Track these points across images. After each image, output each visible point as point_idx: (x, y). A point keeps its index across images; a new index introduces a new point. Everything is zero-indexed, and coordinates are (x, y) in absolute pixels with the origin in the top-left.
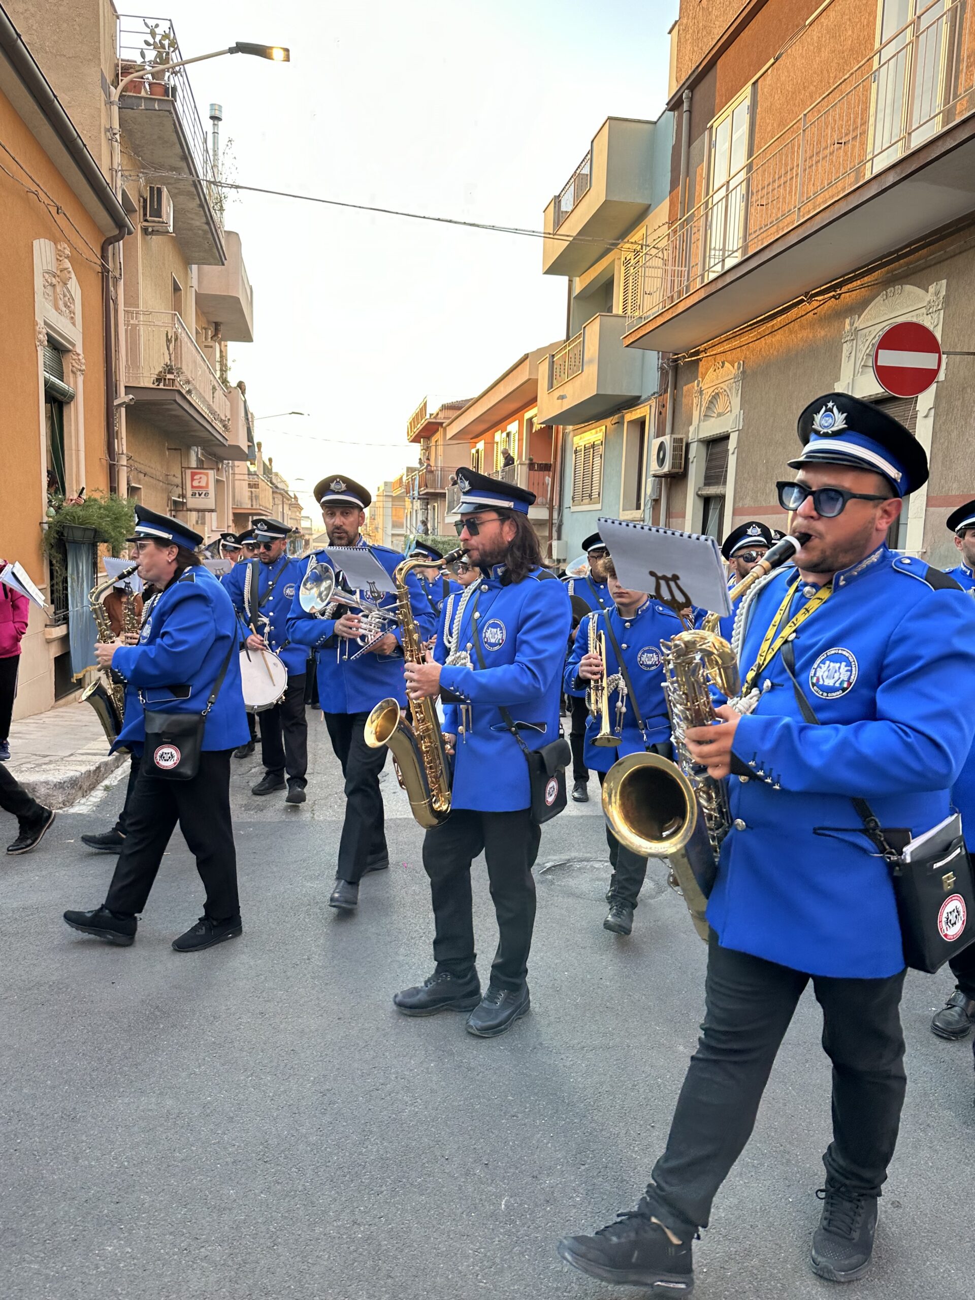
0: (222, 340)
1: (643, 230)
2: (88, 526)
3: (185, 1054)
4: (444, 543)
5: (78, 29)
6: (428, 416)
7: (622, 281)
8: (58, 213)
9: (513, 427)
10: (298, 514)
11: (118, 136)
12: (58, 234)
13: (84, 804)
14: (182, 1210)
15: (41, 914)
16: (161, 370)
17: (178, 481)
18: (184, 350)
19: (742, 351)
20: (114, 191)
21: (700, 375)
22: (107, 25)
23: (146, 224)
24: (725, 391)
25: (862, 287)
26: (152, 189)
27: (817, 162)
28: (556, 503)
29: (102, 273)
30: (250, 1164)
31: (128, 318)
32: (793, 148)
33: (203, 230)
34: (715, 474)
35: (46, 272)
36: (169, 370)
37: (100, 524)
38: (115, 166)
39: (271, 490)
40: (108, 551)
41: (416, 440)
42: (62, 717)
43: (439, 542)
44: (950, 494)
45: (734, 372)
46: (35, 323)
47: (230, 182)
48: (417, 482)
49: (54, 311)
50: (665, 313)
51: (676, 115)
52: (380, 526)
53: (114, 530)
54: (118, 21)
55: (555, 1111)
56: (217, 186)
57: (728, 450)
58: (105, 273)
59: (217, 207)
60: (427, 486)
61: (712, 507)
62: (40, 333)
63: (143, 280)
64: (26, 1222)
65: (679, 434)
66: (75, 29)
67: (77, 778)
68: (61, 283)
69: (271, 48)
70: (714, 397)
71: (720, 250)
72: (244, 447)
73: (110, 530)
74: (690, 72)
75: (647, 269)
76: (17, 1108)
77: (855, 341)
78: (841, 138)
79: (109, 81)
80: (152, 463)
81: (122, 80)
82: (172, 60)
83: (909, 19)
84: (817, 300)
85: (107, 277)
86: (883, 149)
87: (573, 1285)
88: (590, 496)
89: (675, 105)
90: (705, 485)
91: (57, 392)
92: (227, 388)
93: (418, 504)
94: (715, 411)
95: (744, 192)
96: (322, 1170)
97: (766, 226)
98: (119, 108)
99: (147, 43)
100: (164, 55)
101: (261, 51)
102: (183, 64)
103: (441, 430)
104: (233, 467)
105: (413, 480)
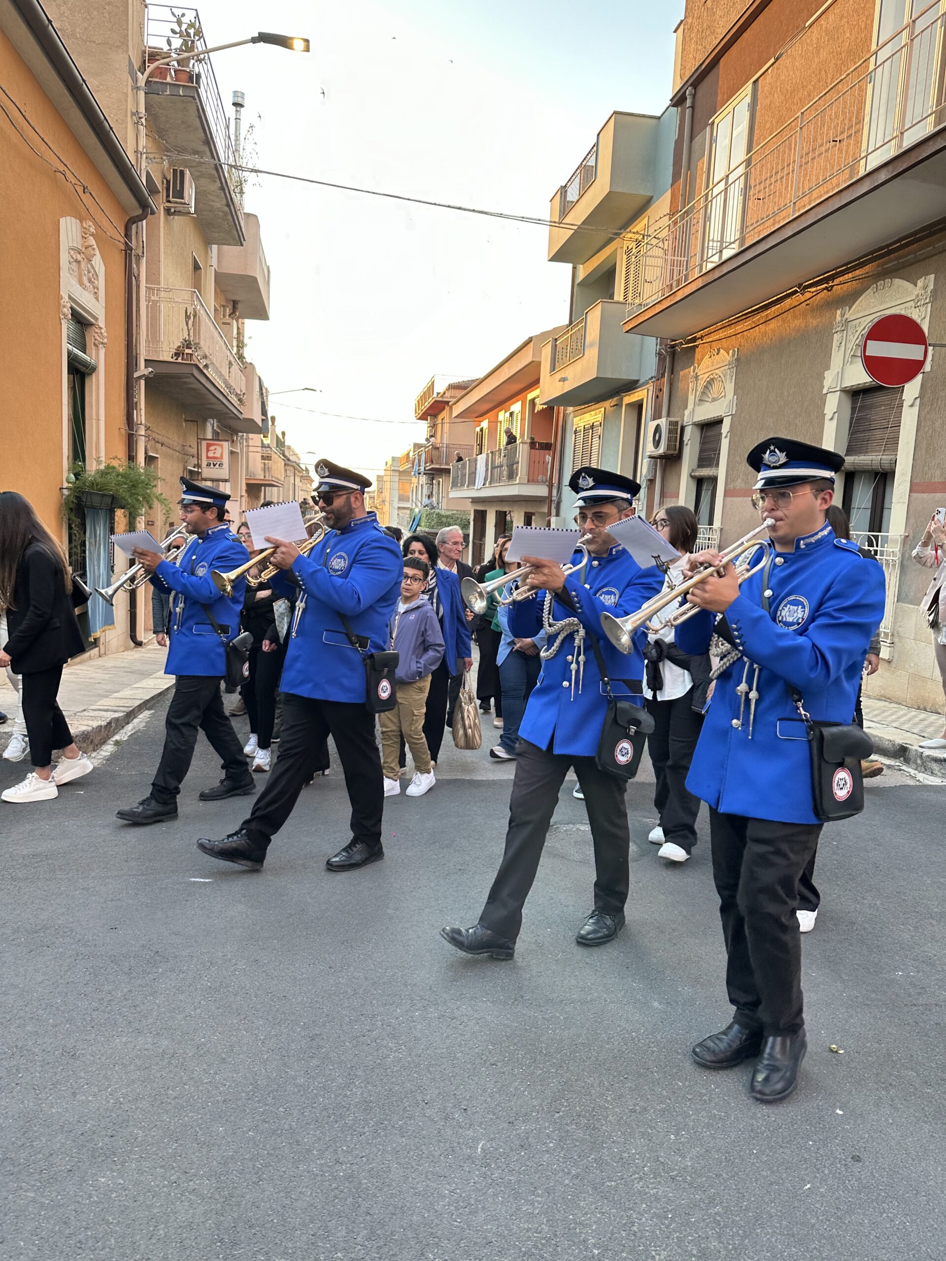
0: (239, 317)
1: (645, 221)
2: (106, 492)
3: (182, 997)
4: (447, 517)
5: (108, 16)
6: (435, 395)
7: (624, 269)
8: (84, 193)
9: (516, 407)
10: (309, 486)
11: (143, 120)
12: (83, 212)
13: (95, 758)
14: (172, 1145)
15: (50, 861)
16: (179, 344)
17: (194, 451)
18: (203, 326)
19: (737, 339)
20: (138, 173)
21: (696, 361)
22: (135, 13)
23: (168, 205)
24: (720, 377)
25: (853, 279)
26: (175, 171)
27: (813, 159)
29: (125, 250)
30: (239, 1103)
31: (149, 294)
32: (790, 144)
33: (223, 212)
34: (708, 457)
35: (72, 249)
36: (187, 345)
37: (117, 491)
38: (140, 149)
39: (283, 463)
40: (125, 516)
41: (423, 417)
42: (77, 674)
43: (443, 516)
44: (933, 481)
45: (728, 358)
46: (60, 298)
47: (250, 166)
48: (423, 458)
49: (78, 286)
50: (664, 301)
51: (679, 111)
52: (387, 499)
53: (130, 496)
54: (146, 9)
55: (532, 1061)
56: (238, 170)
57: (721, 434)
58: (128, 250)
59: (237, 190)
60: (432, 462)
61: (704, 487)
62: (64, 307)
63: (165, 258)
64: (24, 1153)
65: (674, 417)
66: (105, 17)
67: (88, 732)
68: (85, 260)
69: (292, 38)
70: (709, 382)
71: (717, 241)
72: (258, 418)
73: (127, 497)
74: (693, 70)
75: (648, 258)
76: (20, 1044)
77: (845, 332)
78: (837, 136)
79: (136, 68)
80: (171, 435)
81: (148, 66)
82: (197, 48)
83: (905, 22)
84: (809, 292)
85: (130, 255)
86: (877, 147)
87: (543, 1226)
89: (678, 101)
90: (700, 466)
91: (79, 363)
92: (243, 364)
93: (423, 479)
94: (710, 396)
95: (742, 186)
96: (308, 1110)
97: (762, 219)
98: (145, 93)
99: (173, 31)
100: (190, 43)
101: (282, 41)
102: (208, 52)
103: (447, 408)
104: (247, 439)
105: (420, 456)
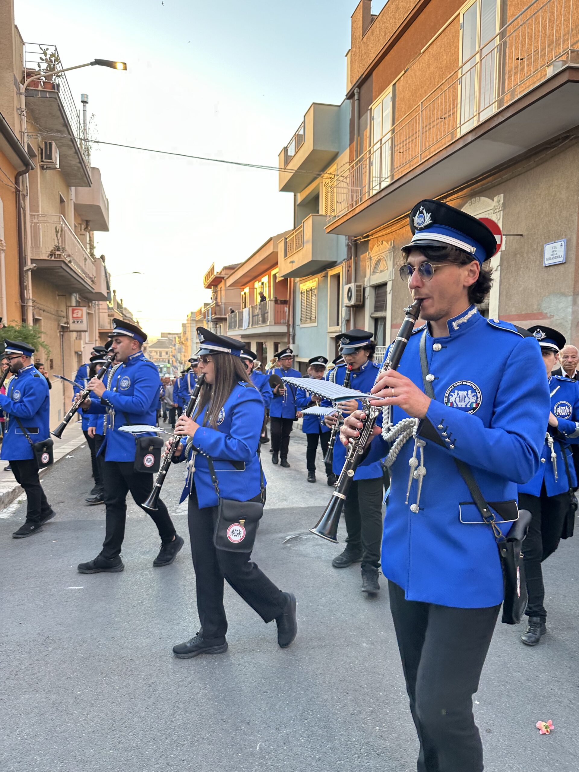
0: (90, 230)
1: (335, 167)
3: (65, 665)
6: (215, 273)
7: (324, 196)
9: (265, 279)
11: (24, 113)
13: (5, 512)
16: (52, 249)
17: (64, 314)
18: (67, 237)
19: (393, 235)
20: (23, 145)
21: (369, 249)
22: (17, 48)
23: (42, 163)
24: (384, 258)
25: (457, 198)
26: (46, 143)
27: (430, 129)
28: (291, 323)
29: (16, 192)
31: (32, 219)
32: (416, 120)
33: (77, 167)
34: (380, 305)
36: (57, 249)
38: (23, 130)
41: (209, 287)
44: (511, 314)
45: (388, 247)
47: (94, 139)
48: (210, 312)
50: (348, 214)
51: (351, 102)
52: (189, 338)
54: (24, 46)
55: (290, 687)
56: (86, 141)
57: (386, 292)
58: (17, 191)
59: (86, 153)
60: (216, 314)
61: (379, 324)
63: (41, 196)
65: (359, 282)
67: (1, 497)
69: (115, 62)
70: (378, 261)
71: (378, 178)
72: (104, 292)
74: (358, 78)
75: (338, 189)
78: (442, 116)
79: (19, 81)
80: (49, 304)
81: (26, 80)
82: (57, 69)
83: (477, 50)
85: (19, 195)
86: (466, 121)
88: (311, 318)
89: (350, 96)
90: (375, 311)
92: (93, 258)
93: (211, 324)
94: (379, 269)
95: (390, 145)
96: (148, 733)
97: (403, 164)
98: (25, 96)
99: (41, 59)
100: (52, 66)
101: (110, 64)
102: (64, 71)
103: (223, 281)
104: (98, 305)
105: (208, 311)
